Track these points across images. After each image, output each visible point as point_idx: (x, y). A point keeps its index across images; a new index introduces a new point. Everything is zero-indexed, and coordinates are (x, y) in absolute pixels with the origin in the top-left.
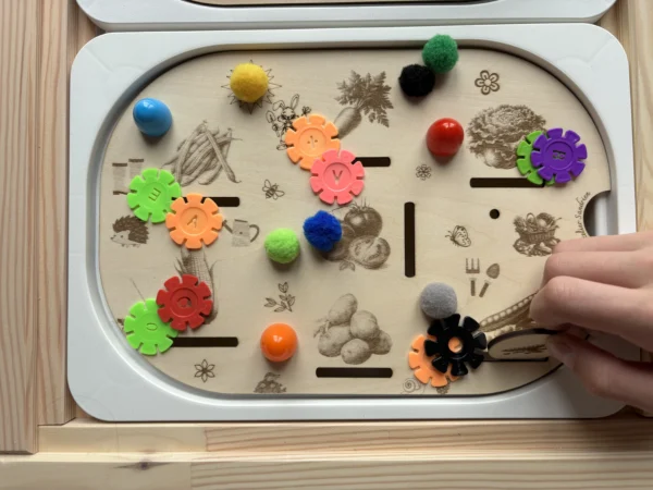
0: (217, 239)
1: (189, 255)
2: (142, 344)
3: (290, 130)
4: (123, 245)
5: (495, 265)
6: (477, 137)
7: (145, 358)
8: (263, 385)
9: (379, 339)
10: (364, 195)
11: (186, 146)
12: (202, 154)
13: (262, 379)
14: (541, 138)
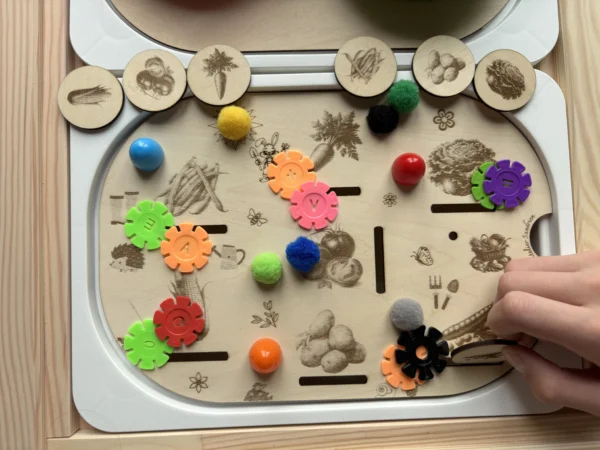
0: (207, 263)
1: (183, 278)
2: (140, 360)
3: (271, 165)
4: (121, 270)
5: (455, 281)
6: (436, 168)
7: (145, 373)
8: (252, 394)
9: (354, 350)
10: (338, 221)
11: (177, 180)
12: (193, 186)
13: (251, 388)
14: (492, 168)
